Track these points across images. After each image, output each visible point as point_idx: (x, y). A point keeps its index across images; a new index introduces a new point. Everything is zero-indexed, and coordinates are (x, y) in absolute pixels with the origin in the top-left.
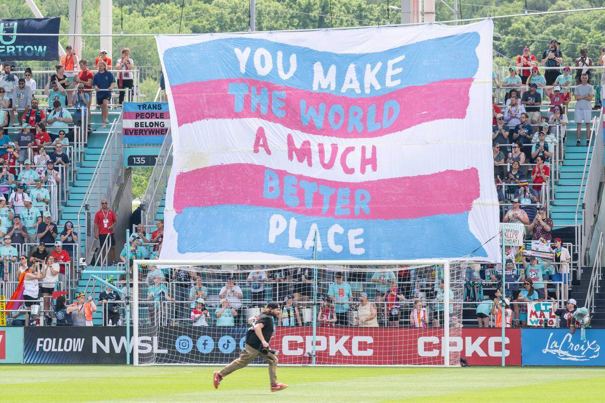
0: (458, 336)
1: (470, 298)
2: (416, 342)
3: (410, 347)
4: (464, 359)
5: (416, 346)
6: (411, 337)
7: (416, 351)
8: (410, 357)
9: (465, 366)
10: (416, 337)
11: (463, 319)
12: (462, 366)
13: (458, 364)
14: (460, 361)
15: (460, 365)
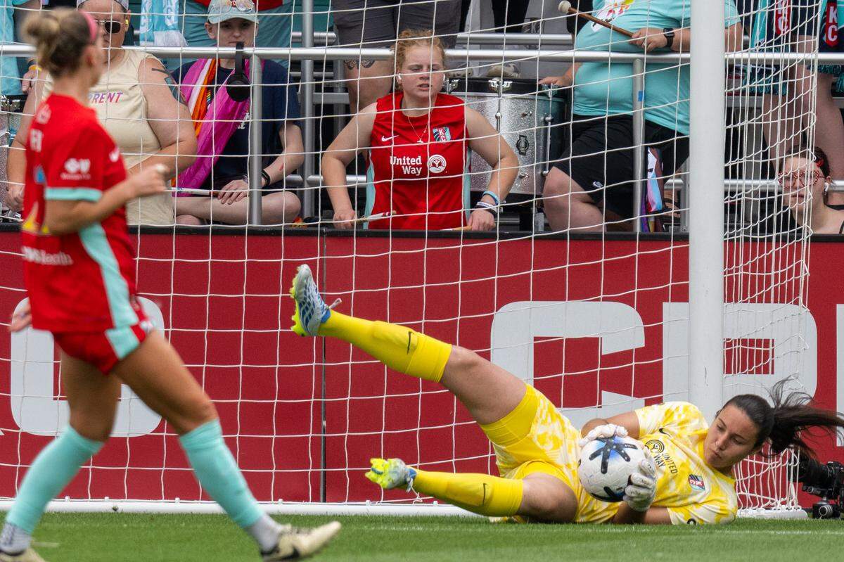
4: (827, 463)
9: (835, 514)
13: (779, 502)
14: (794, 481)
15: (800, 507)
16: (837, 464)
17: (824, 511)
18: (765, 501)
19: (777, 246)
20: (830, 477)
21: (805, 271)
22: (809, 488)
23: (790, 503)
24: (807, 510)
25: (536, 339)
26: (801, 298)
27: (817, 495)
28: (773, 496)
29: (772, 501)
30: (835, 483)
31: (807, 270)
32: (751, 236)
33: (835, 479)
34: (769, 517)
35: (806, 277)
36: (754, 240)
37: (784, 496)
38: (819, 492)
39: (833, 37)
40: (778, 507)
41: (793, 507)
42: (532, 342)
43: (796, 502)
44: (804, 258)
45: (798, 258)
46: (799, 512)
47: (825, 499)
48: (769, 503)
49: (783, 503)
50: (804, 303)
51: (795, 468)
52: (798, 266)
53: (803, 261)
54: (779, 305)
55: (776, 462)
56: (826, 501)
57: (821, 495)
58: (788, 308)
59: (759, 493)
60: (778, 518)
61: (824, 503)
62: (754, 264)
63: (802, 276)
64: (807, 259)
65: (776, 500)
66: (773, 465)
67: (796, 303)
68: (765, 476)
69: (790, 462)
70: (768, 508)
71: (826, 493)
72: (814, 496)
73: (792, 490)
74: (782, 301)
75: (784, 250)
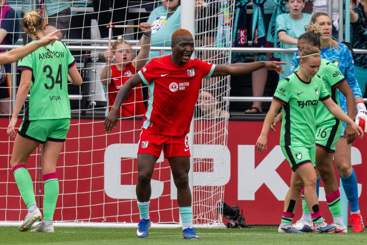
0: (218, 142)
1: (249, 38)
2: (100, 157)
3: (84, 172)
4: (233, 206)
5: (100, 170)
6: (86, 144)
7: (100, 183)
8: (83, 199)
9: (236, 226)
10: (101, 144)
11: (232, 94)
12: (229, 225)
13: (215, 222)
14: (221, 214)
15: (223, 224)
16: (237, 207)
17: (232, 225)
18: (210, 221)
19: (217, 123)
20: (234, 212)
21: (226, 132)
22: (226, 216)
23: (219, 222)
24: (226, 225)
25: (122, 158)
26: (224, 142)
27: (229, 219)
28: (213, 219)
29: (213, 221)
30: (236, 214)
31: (227, 132)
32: (207, 119)
33: (236, 212)
34: (210, 228)
35: (226, 134)
36: (209, 120)
37: (217, 219)
38: (230, 218)
39: (243, 42)
40: (215, 223)
41: (220, 224)
42: (120, 160)
43: (222, 222)
44: (226, 127)
45: (224, 127)
46: (223, 226)
47: (232, 220)
48: (211, 222)
49: (217, 222)
50: (226, 145)
51: (222, 208)
52: (224, 130)
53: (225, 128)
54: (217, 145)
55: (215, 206)
56: (233, 221)
57: (231, 219)
58: (220, 147)
59: (208, 218)
60: (214, 228)
61: (232, 222)
62: (209, 130)
63: (225, 134)
64: (227, 127)
65: (214, 221)
66: (214, 207)
67: (223, 144)
68: (211, 211)
69: (220, 206)
70: (211, 224)
71: (233, 218)
72: (228, 219)
73: (221, 217)
74: (218, 144)
75: (219, 124)
